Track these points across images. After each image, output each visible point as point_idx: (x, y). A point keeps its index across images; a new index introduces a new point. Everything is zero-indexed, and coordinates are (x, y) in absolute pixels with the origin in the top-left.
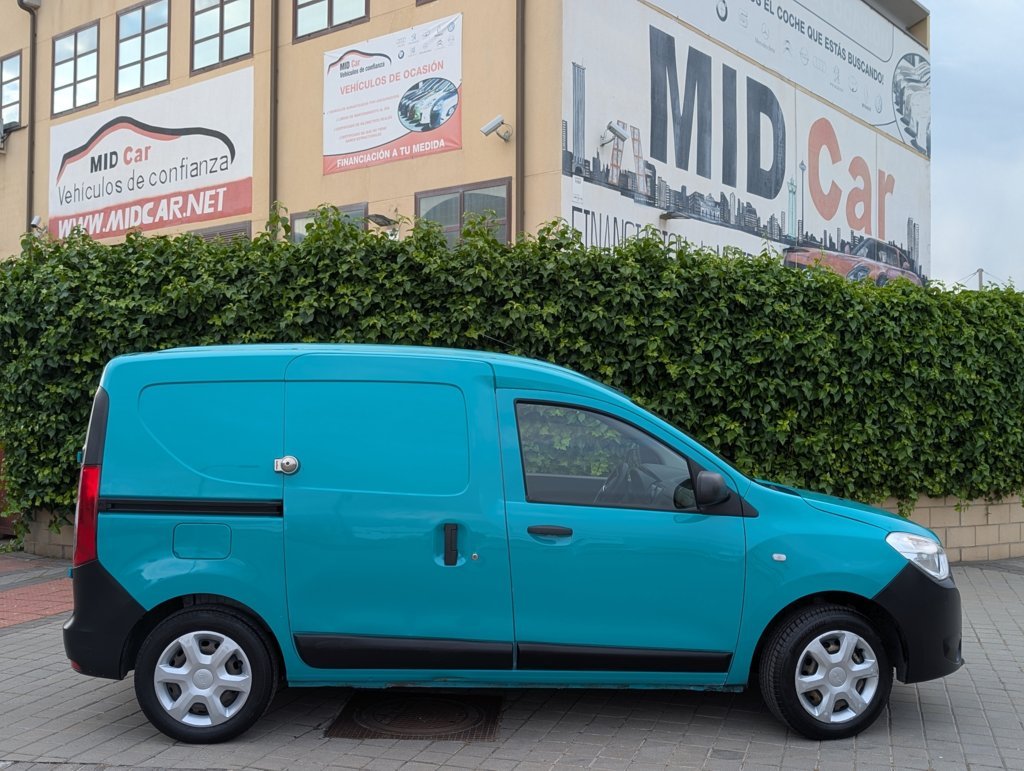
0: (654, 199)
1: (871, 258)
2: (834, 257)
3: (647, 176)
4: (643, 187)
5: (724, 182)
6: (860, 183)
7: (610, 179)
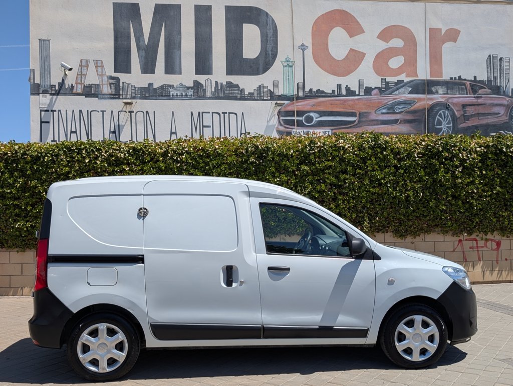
0: (119, 95)
1: (417, 93)
2: (353, 100)
3: (111, 84)
4: (106, 89)
5: (197, 73)
6: (397, 43)
7: (74, 91)
